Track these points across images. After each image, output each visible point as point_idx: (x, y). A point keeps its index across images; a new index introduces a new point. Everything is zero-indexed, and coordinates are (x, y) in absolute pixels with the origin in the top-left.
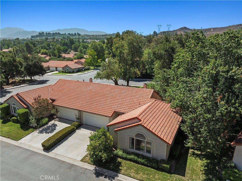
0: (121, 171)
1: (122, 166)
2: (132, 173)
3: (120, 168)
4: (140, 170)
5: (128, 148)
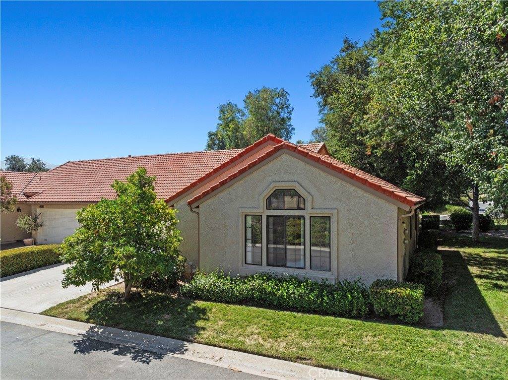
0: (202, 332)
1: (208, 320)
2: (248, 336)
3: (200, 324)
4: (288, 324)
5: (240, 265)
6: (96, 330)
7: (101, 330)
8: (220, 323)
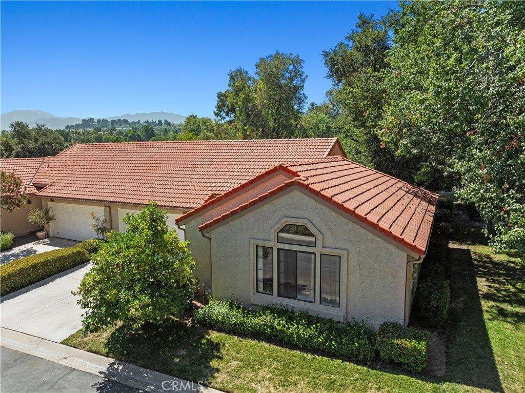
0: (216, 375)
1: (221, 358)
2: (260, 382)
3: (214, 363)
4: (298, 369)
5: (252, 293)
6: (116, 366)
7: (121, 367)
8: (234, 363)
